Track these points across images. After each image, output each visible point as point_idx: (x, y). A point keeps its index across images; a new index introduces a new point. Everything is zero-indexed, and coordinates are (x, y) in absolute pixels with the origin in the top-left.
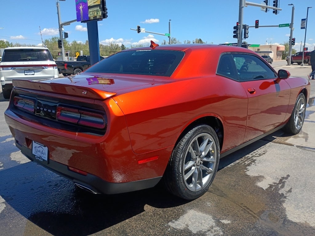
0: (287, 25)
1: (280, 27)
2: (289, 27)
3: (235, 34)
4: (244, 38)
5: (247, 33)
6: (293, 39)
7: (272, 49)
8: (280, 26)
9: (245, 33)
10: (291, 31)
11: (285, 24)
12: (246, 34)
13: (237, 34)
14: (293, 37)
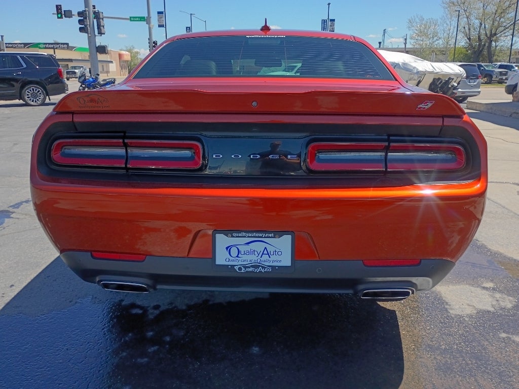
0: (142, 19)
1: (131, 21)
2: (145, 22)
3: (83, 26)
4: (99, 34)
5: (103, 26)
6: (154, 42)
7: (111, 56)
8: (132, 19)
9: (99, 28)
10: (150, 29)
11: (139, 17)
12: (102, 28)
13: (86, 26)
14: (154, 40)
